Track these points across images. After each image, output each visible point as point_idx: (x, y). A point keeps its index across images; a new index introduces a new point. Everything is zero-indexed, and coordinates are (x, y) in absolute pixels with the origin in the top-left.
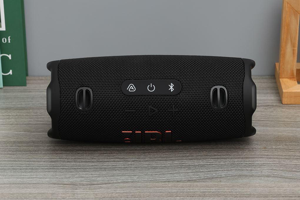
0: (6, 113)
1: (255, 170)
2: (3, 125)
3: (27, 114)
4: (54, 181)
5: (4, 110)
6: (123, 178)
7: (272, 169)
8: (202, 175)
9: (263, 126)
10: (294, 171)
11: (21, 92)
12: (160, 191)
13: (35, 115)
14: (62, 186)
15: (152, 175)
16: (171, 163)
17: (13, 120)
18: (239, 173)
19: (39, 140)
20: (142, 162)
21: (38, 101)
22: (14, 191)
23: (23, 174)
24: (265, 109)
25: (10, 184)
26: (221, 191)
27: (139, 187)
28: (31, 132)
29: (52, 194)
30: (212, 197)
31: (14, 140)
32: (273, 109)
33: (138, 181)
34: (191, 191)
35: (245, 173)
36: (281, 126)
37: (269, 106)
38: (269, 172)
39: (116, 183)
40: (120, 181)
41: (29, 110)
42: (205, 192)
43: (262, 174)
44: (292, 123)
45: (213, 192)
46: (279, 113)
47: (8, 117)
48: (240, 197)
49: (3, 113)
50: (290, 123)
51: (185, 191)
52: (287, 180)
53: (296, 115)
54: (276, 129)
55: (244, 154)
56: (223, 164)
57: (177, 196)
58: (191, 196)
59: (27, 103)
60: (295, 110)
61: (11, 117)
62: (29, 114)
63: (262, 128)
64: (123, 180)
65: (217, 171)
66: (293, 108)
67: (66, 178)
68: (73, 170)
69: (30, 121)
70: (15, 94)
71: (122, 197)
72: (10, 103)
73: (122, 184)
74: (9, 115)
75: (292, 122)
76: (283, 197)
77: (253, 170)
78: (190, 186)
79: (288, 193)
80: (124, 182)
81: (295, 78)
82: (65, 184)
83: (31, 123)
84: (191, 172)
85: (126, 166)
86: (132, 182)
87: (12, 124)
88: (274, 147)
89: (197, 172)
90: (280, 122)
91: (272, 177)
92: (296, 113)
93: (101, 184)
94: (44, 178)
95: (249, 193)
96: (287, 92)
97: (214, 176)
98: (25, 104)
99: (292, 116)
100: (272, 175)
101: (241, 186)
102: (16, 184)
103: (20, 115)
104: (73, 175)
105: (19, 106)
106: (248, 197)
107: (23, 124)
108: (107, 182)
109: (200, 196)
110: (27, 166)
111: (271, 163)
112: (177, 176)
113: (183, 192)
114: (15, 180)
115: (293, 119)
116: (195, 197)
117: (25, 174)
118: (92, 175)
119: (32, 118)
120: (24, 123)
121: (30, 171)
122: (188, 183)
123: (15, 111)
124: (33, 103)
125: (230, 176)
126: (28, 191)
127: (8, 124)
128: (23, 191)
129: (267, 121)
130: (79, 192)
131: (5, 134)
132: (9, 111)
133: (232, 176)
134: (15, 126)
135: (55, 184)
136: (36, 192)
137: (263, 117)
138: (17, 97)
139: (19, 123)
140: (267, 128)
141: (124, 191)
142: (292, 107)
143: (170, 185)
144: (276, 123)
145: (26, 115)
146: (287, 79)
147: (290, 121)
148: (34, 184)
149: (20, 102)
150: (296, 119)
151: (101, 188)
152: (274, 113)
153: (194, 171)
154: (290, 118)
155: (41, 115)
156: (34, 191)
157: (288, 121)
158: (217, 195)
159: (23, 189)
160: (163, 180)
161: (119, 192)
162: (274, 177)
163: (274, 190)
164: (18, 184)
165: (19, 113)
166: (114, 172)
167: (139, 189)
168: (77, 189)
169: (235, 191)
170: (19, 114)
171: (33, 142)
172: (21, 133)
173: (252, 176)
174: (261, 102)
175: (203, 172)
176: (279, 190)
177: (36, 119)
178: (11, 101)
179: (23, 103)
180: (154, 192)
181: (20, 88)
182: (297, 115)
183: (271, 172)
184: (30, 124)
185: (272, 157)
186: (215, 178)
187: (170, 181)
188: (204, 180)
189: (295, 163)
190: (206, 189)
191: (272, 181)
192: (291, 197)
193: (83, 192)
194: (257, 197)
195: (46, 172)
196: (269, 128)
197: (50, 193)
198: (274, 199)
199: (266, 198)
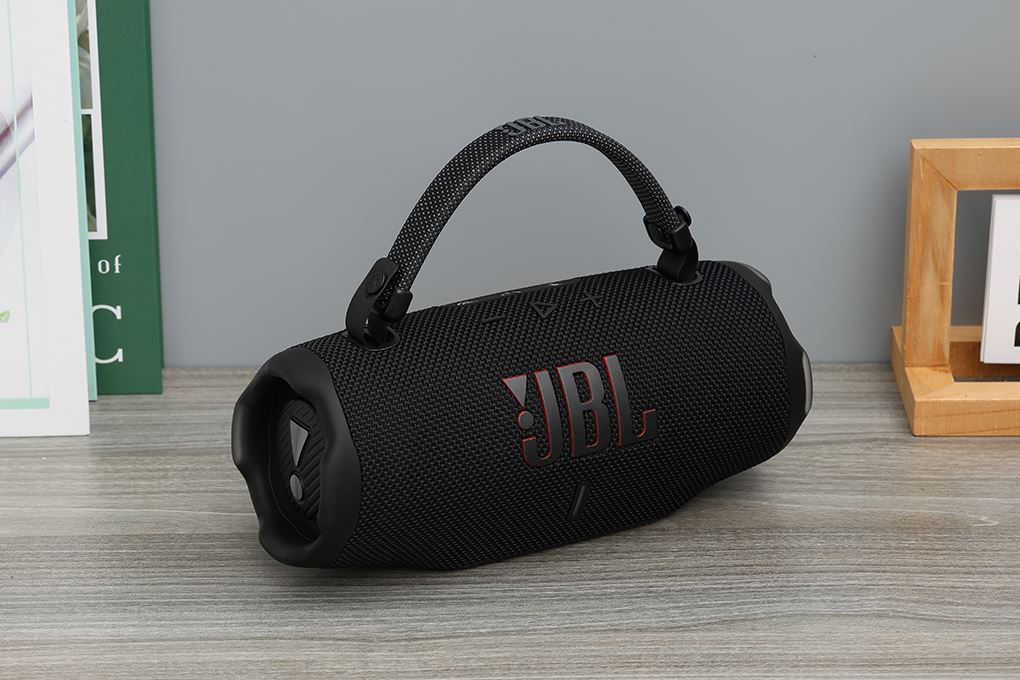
0: (154, 463)
1: (845, 601)
2: (154, 496)
3: (213, 466)
4: (309, 631)
5: (149, 456)
6: (493, 622)
7: (888, 599)
8: (704, 615)
9: (863, 492)
10: (949, 603)
12: (593, 654)
14: (331, 645)
16: (619, 585)
17: (177, 481)
18: (804, 608)
20: (540, 585)
22: (207, 656)
23: (222, 615)
24: (867, 448)
25: (193, 639)
26: (757, 652)
27: (538, 645)
28: (233, 511)
29: (309, 663)
30: (734, 666)
31: (189, 532)
32: (888, 450)
33: (533, 630)
34: (677, 653)
35: (822, 608)
36: (912, 492)
37: (878, 442)
38: (883, 606)
39: (475, 635)
40: (485, 631)
41: (218, 454)
42: (715, 654)
43: (865, 611)
44: (939, 485)
45: (735, 655)
46: (904, 458)
47: (163, 473)
48: (807, 666)
49: (148, 464)
51: (661, 653)
52: (928, 624)
53: (950, 463)
54: (898, 498)
55: (815, 561)
56: (757, 588)
57: (642, 666)
58: (676, 666)
59: (211, 436)
61: (170, 474)
62: (219, 466)
63: (861, 497)
64: (492, 627)
65: (744, 603)
66: (943, 445)
67: (339, 623)
68: (357, 606)
69: (223, 483)
71: (493, 669)
72: (164, 438)
73: (491, 638)
74: (166, 470)
75: (938, 480)
76: (920, 664)
77: (840, 601)
78: (673, 642)
79: (935, 656)
80: (495, 634)
81: (947, 365)
82: (339, 640)
83: (228, 488)
84: (674, 608)
85: (498, 594)
86: (519, 633)
87: (177, 492)
88: (894, 544)
89: (689, 607)
90: (907, 482)
91: (890, 617)
92: (952, 459)
93: (435, 638)
94: (281, 625)
95: (830, 657)
96: (926, 403)
97: (737, 616)
98: (206, 441)
99: (939, 466)
100: (891, 614)
101: (808, 639)
102: (206, 639)
103: (194, 470)
104: (358, 617)
105: (190, 445)
106: (828, 666)
107: (206, 491)
108: (449, 633)
109: (701, 664)
110: (232, 597)
111: (884, 582)
112: (637, 618)
113: (656, 656)
114: (203, 629)
115: (945, 474)
117: (228, 615)
118: (409, 616)
119: (228, 477)
120: (212, 488)
121: (241, 607)
122: (668, 634)
123: (181, 458)
125: (778, 617)
126: (245, 655)
127: (165, 492)
128: (229, 656)
129: (869, 478)
130: (378, 658)
131: (161, 516)
132: (162, 458)
133: (783, 617)
134: (184, 497)
135: (312, 639)
136: (265, 659)
138: (180, 422)
139: (194, 489)
140: (874, 497)
141: (499, 655)
142: (939, 442)
143: (619, 640)
144: (897, 484)
145: (211, 469)
146: (925, 369)
147: (935, 479)
148: (255, 638)
149: (190, 435)
150: (950, 475)
151: (437, 647)
152: (890, 459)
153: (681, 604)
154: (935, 472)
157: (930, 480)
158: (746, 662)
159: (228, 650)
160: (600, 626)
161: (486, 656)
162: (895, 617)
163: (896, 648)
164: (214, 639)
165: (190, 463)
166: (469, 609)
167: (537, 648)
168: (373, 651)
169: (794, 652)
170: (192, 466)
171: (240, 536)
172: (203, 515)
173: (835, 615)
174: (856, 431)
175: (705, 606)
176: (910, 648)
178: (165, 433)
179: (200, 438)
180: (578, 656)
182: (954, 462)
183: (887, 606)
184: (225, 491)
185: (887, 568)
186: (740, 620)
187: (619, 630)
188: (709, 626)
189: (951, 584)
190: (716, 649)
191: (892, 627)
192: (944, 665)
193: (389, 656)
194: (852, 666)
195: (286, 609)
196: (878, 498)
197: (301, 661)
198: (896, 671)
199: (877, 668)
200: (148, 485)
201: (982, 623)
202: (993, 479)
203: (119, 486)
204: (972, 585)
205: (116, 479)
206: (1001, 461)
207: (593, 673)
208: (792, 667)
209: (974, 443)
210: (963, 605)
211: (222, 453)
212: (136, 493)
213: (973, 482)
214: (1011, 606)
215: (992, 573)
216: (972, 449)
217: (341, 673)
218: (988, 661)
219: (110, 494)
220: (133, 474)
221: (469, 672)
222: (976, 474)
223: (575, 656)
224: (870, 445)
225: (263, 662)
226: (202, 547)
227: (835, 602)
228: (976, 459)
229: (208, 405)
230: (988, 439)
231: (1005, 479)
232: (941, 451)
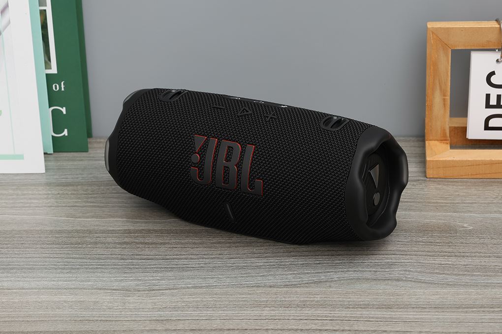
0: (43, 190)
2: (39, 208)
3: (73, 192)
4: (100, 284)
5: (41, 186)
6: (196, 281)
7: (405, 271)
8: (306, 278)
10: (436, 273)
11: (68, 160)
12: (243, 299)
13: (84, 194)
14: (109, 293)
15: (235, 277)
16: (266, 261)
17: (53, 200)
18: (359, 275)
19: (86, 229)
20: (225, 260)
21: (91, 174)
22: (44, 298)
23: (58, 275)
24: (413, 185)
25: (39, 289)
26: (329, 299)
27: (216, 294)
28: (77, 218)
29: (95, 303)
30: (314, 308)
31: (52, 229)
32: (424, 186)
33: (215, 286)
34: (287, 299)
35: (368, 275)
36: (431, 210)
37: (420, 182)
38: (401, 274)
39: (184, 288)
40: (190, 286)
41: (77, 186)
42: (306, 301)
43: (391, 277)
45: (317, 301)
46: (431, 191)
47: (46, 196)
48: (353, 308)
49: (40, 191)
50: (445, 206)
51: (278, 299)
52: (423, 285)
54: (423, 213)
56: (338, 263)
57: (267, 307)
58: (285, 307)
59: (75, 176)
60: (455, 187)
61: (50, 196)
63: (404, 212)
64: (194, 284)
65: (328, 272)
66: (454, 183)
67: (116, 281)
68: (128, 271)
69: (76, 202)
70: (59, 164)
71: (189, 307)
72: (51, 177)
73: (193, 290)
74: (49, 194)
75: (448, 203)
76: (413, 308)
77: (379, 271)
78: (286, 293)
79: (421, 303)
80: (195, 287)
81: (448, 140)
82: (113, 290)
83: (77, 204)
84: (291, 274)
85: (201, 265)
86: (207, 287)
87: (51, 206)
88: (415, 239)
89: (299, 274)
90: (429, 204)
91: (404, 281)
92: (457, 191)
93: (163, 290)
94: (86, 281)
95: (367, 303)
96: (432, 161)
97: (323, 279)
98: (72, 178)
99: (449, 195)
100: (404, 279)
101: (357, 292)
102: (46, 289)
104: (126, 277)
105: (64, 180)
106: (364, 308)
107: (66, 206)
108: (171, 287)
109: (298, 306)
110: (65, 265)
111: (406, 261)
112: (271, 280)
113: (276, 301)
114: (46, 283)
115: (451, 200)
116: (291, 307)
117: (61, 275)
118: (152, 277)
119: (79, 198)
120: (68, 205)
121: (68, 271)
122: (285, 289)
123: (57, 187)
124: (83, 176)
125: (344, 280)
126: (64, 298)
127: (45, 206)
128: (56, 299)
129: (411, 202)
130: (132, 301)
131: (39, 220)
132: (48, 188)
133: (347, 280)
134: (53, 209)
135: (100, 289)
136: (73, 300)
137: (408, 196)
138: (62, 168)
139: (60, 205)
140: (410, 213)
141: (194, 299)
142: (452, 182)
143: (258, 292)
144: (424, 205)
145: (71, 194)
146: (436, 142)
147: (445, 203)
148: (71, 288)
149: (65, 175)
150: (454, 200)
151: (163, 294)
152: (424, 191)
153: (296, 272)
154: (446, 199)
155: (93, 194)
156: (71, 298)
157: (442, 203)
158: (322, 305)
159: (56, 295)
160: (250, 284)
161: (188, 300)
162: (406, 280)
163: (402, 299)
164: (50, 289)
165: (61, 190)
166: (185, 273)
167: (215, 296)
168: (129, 296)
169: (348, 300)
170: (62, 192)
171: (77, 231)
172: (61, 219)
173: (375, 280)
175: (308, 273)
176: (410, 298)
177: (85, 200)
178: (53, 173)
179: (69, 177)
181: (68, 155)
182: (458, 193)
183: (402, 274)
184: (76, 206)
185: (409, 253)
186: (324, 282)
187: (260, 286)
188: (308, 284)
189: (439, 262)
190: (307, 297)
191: (403, 287)
192: (425, 308)
193: (137, 300)
194: (377, 308)
195: (91, 272)
196: (413, 213)
197: (91, 301)
198: (400, 312)
199: (390, 310)
200: (37, 203)
201: (451, 285)
202: (475, 203)
203: (22, 203)
204: (450, 263)
205: (22, 199)
206: (482, 193)
207: (241, 310)
208: (345, 308)
209: (471, 183)
210: (443, 274)
211: (79, 185)
212: (30, 207)
213: (464, 205)
214: (469, 275)
215: (463, 256)
216: (469, 186)
217: (110, 309)
218: (450, 306)
219: (17, 207)
220: (31, 196)
221: (176, 309)
222: (467, 200)
223: (234, 301)
224: (415, 183)
225: (72, 302)
226: (56, 237)
227: (376, 272)
228: (469, 191)
229: (78, 159)
230: (478, 180)
231: (481, 203)
232: (451, 187)
